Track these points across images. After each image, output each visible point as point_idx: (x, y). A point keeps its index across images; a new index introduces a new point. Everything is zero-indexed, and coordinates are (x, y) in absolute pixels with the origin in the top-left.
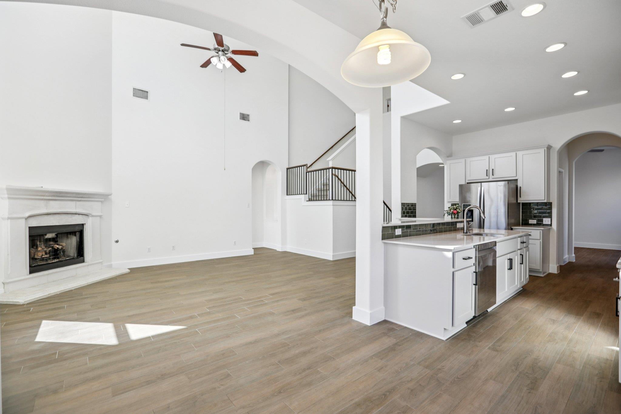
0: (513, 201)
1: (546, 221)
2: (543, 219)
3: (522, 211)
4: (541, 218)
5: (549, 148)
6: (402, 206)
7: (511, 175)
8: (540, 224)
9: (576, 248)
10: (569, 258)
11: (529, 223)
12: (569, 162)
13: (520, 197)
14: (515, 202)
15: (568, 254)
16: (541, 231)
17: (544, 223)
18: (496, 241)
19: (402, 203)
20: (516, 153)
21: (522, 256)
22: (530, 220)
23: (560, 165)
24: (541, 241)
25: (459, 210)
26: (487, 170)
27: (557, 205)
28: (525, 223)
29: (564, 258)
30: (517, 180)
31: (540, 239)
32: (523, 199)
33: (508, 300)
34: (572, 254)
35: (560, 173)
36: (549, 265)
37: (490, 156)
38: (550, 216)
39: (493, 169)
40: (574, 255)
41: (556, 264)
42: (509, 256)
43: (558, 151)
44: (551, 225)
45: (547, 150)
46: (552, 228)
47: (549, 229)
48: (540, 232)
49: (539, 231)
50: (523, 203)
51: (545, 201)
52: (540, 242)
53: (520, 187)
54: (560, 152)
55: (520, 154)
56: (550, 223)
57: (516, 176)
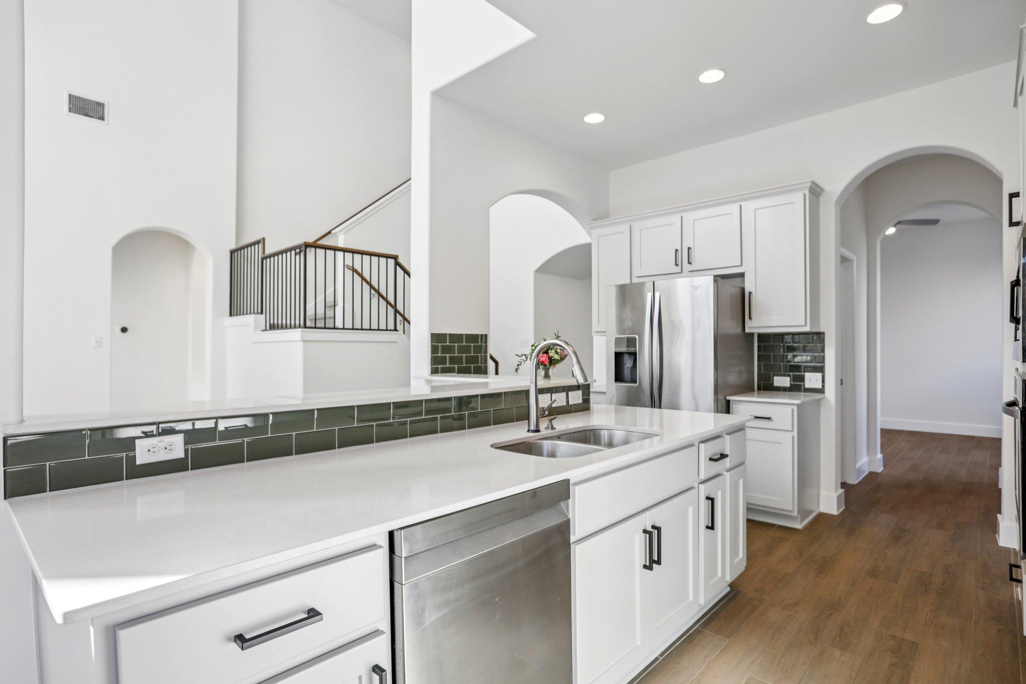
0: (733, 328)
1: (812, 380)
2: (804, 375)
3: (758, 355)
4: (801, 372)
5: (815, 191)
6: (432, 342)
7: (728, 263)
8: (797, 387)
9: (885, 433)
10: (870, 463)
11: (773, 384)
12: (868, 236)
13: (750, 318)
14: (739, 330)
15: (868, 454)
16: (795, 408)
17: (808, 385)
18: (568, 480)
19: (432, 335)
20: (741, 206)
21: (710, 501)
22: (776, 378)
23: (845, 238)
24: (795, 434)
25: (556, 352)
26: (677, 250)
27: (836, 340)
28: (766, 387)
29: (858, 466)
30: (742, 275)
31: (792, 431)
32: (758, 324)
33: (662, 654)
34: (876, 454)
35: (844, 260)
36: (819, 494)
37: (684, 215)
38: (821, 369)
39: (689, 248)
40: (880, 456)
41: (836, 491)
42: (646, 521)
43: (837, 202)
44: (821, 391)
45: (809, 195)
46: (824, 398)
47: (819, 400)
48: (793, 410)
49: (789, 408)
50: (760, 335)
51: (807, 329)
52: (793, 437)
53: (750, 293)
54: (843, 205)
55: (749, 207)
56: (819, 386)
57: (740, 264)
